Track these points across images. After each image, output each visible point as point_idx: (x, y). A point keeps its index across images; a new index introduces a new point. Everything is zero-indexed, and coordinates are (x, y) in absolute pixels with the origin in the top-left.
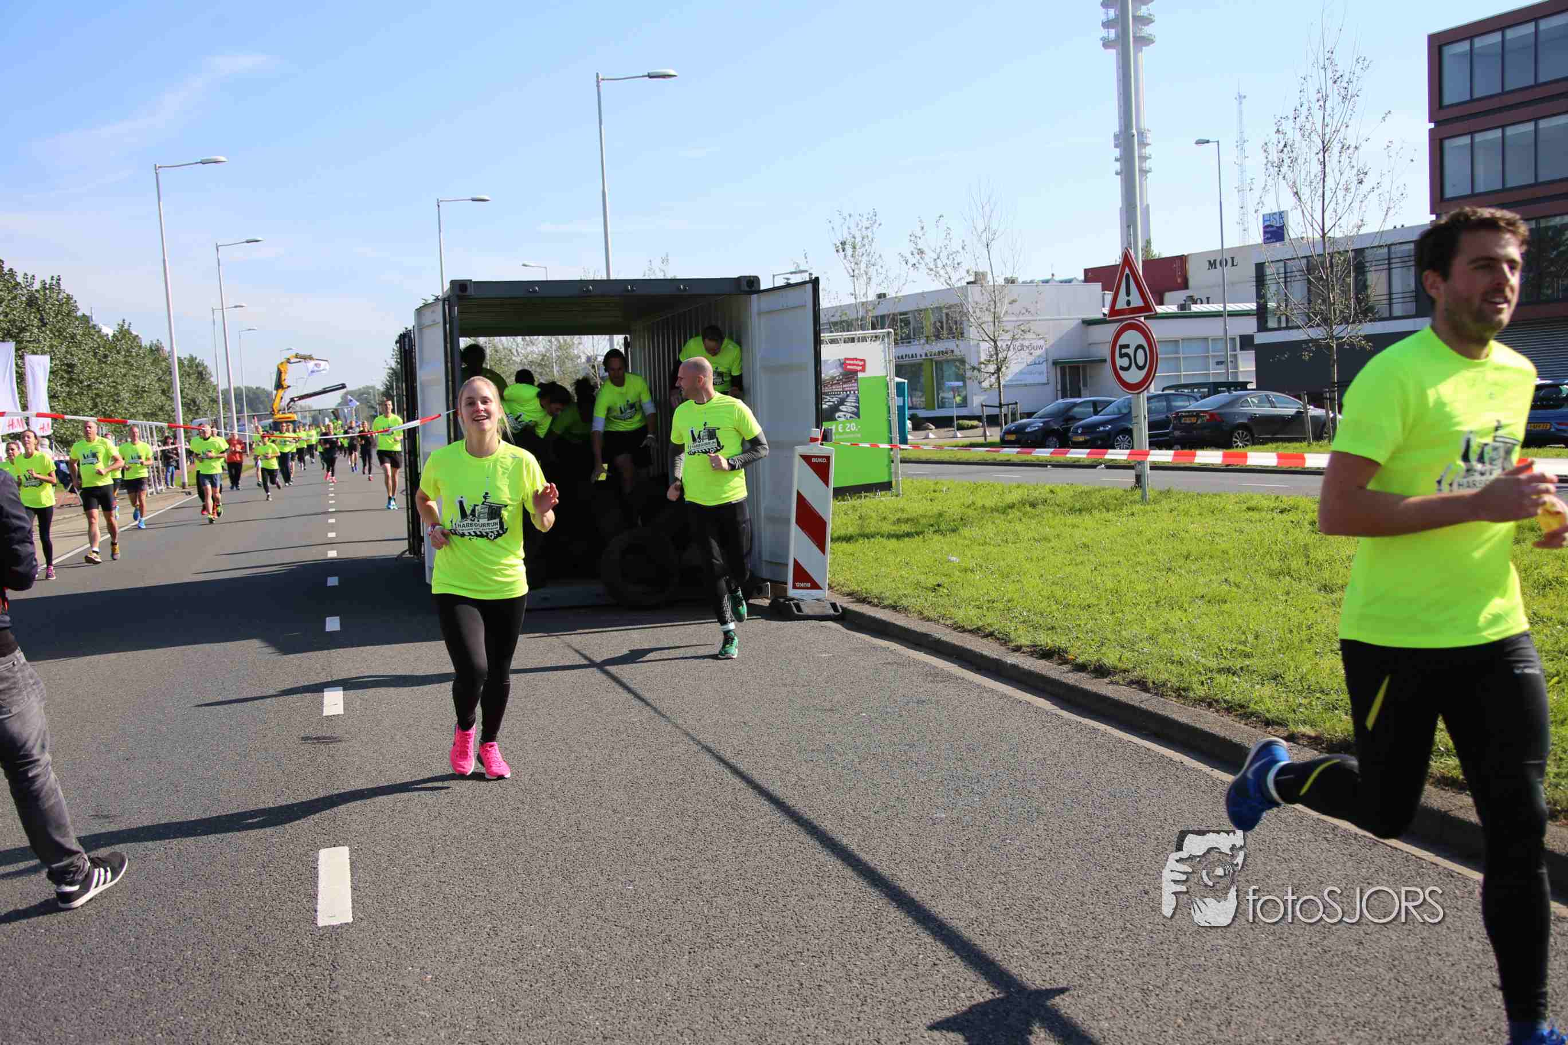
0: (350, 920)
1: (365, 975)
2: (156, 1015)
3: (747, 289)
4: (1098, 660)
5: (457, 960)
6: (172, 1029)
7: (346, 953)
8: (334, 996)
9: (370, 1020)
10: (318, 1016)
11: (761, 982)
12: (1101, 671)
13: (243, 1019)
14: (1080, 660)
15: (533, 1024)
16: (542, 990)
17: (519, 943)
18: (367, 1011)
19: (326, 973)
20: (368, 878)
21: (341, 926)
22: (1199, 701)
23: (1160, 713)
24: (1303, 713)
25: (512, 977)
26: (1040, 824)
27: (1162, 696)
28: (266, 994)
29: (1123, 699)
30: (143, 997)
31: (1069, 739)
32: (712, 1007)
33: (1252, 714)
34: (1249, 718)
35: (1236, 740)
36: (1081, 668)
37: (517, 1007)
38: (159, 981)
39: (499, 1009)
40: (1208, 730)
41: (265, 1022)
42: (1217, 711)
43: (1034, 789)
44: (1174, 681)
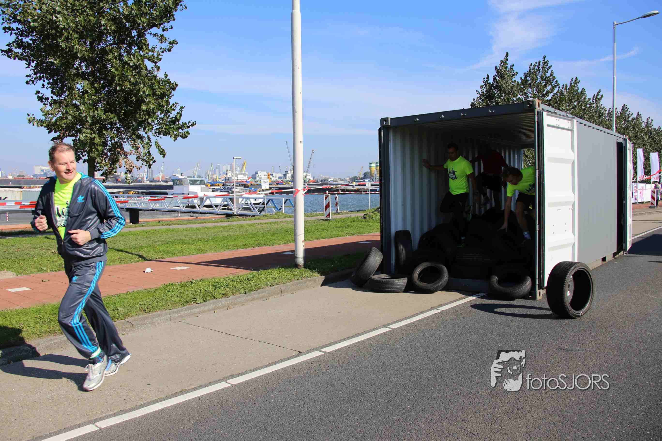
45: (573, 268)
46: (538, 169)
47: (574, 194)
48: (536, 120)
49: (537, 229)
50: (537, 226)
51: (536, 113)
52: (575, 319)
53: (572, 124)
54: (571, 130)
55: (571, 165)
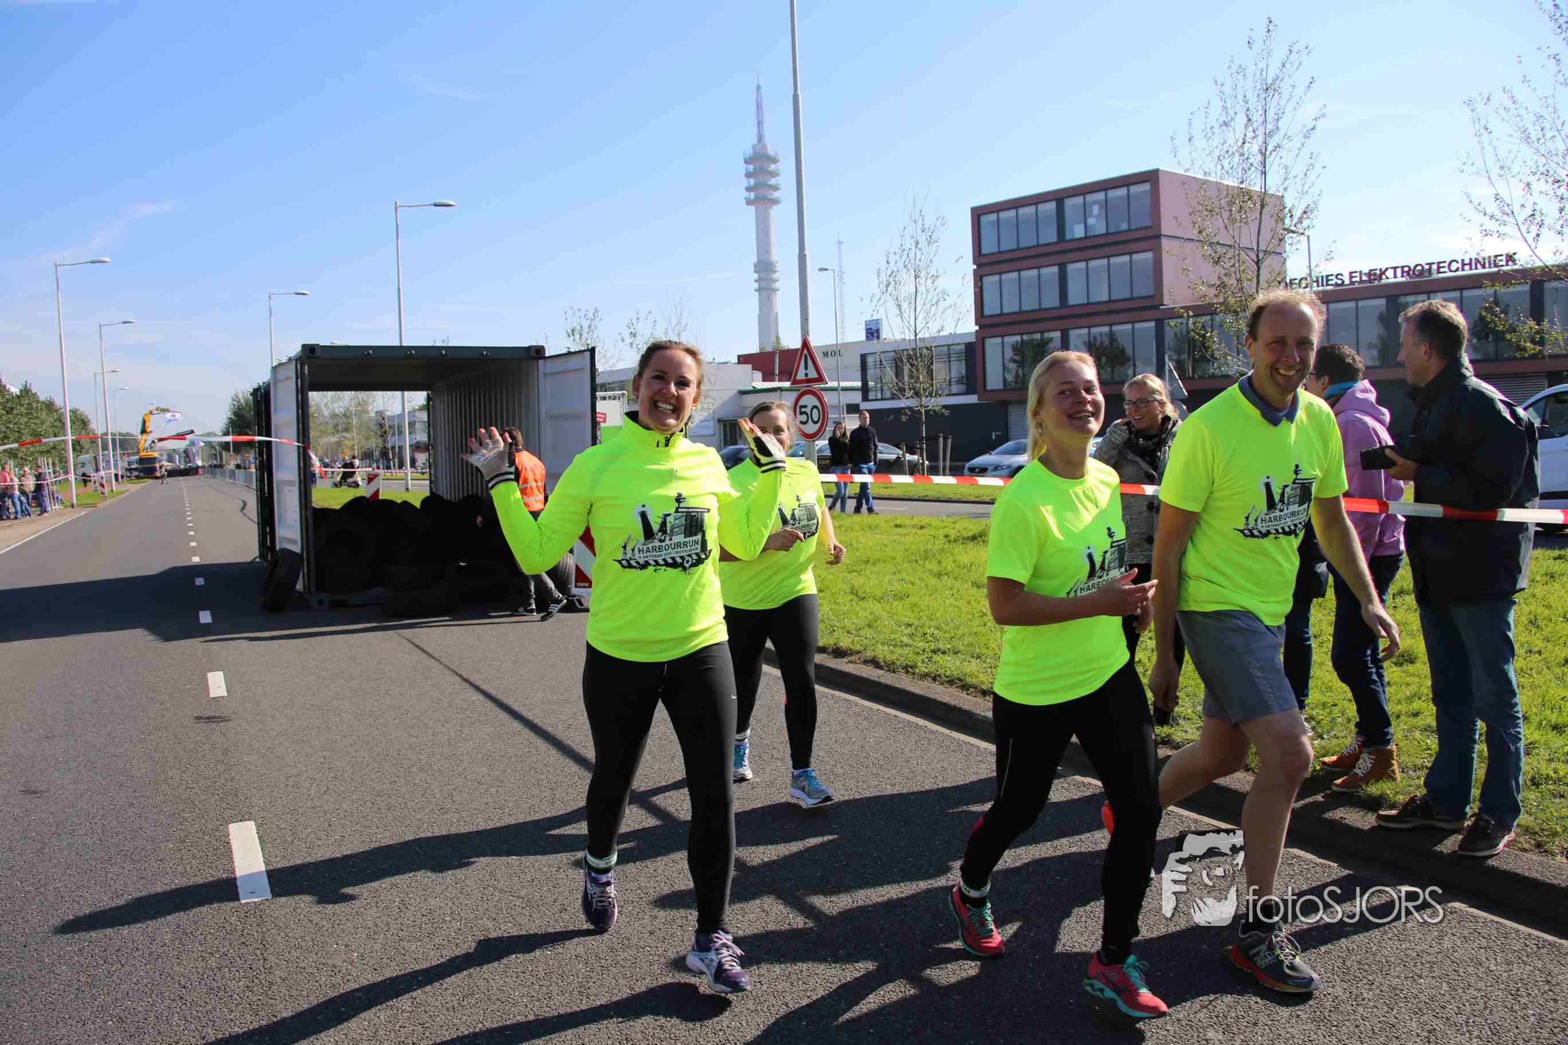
0: (270, 897)
1: (293, 953)
2: (104, 1000)
3: (534, 355)
4: (835, 644)
5: (376, 937)
6: (122, 1015)
7: (273, 931)
8: (271, 978)
10: (259, 1000)
11: (660, 949)
13: (188, 1004)
15: (465, 1003)
17: (429, 916)
18: (305, 993)
19: (258, 952)
20: (277, 852)
21: (262, 903)
22: (924, 676)
25: (432, 953)
27: (894, 672)
28: (205, 976)
29: (864, 675)
30: (89, 981)
32: (625, 976)
33: (970, 686)
34: (968, 689)
38: (102, 962)
40: (940, 699)
41: (210, 1007)
42: (942, 684)
44: (902, 661)
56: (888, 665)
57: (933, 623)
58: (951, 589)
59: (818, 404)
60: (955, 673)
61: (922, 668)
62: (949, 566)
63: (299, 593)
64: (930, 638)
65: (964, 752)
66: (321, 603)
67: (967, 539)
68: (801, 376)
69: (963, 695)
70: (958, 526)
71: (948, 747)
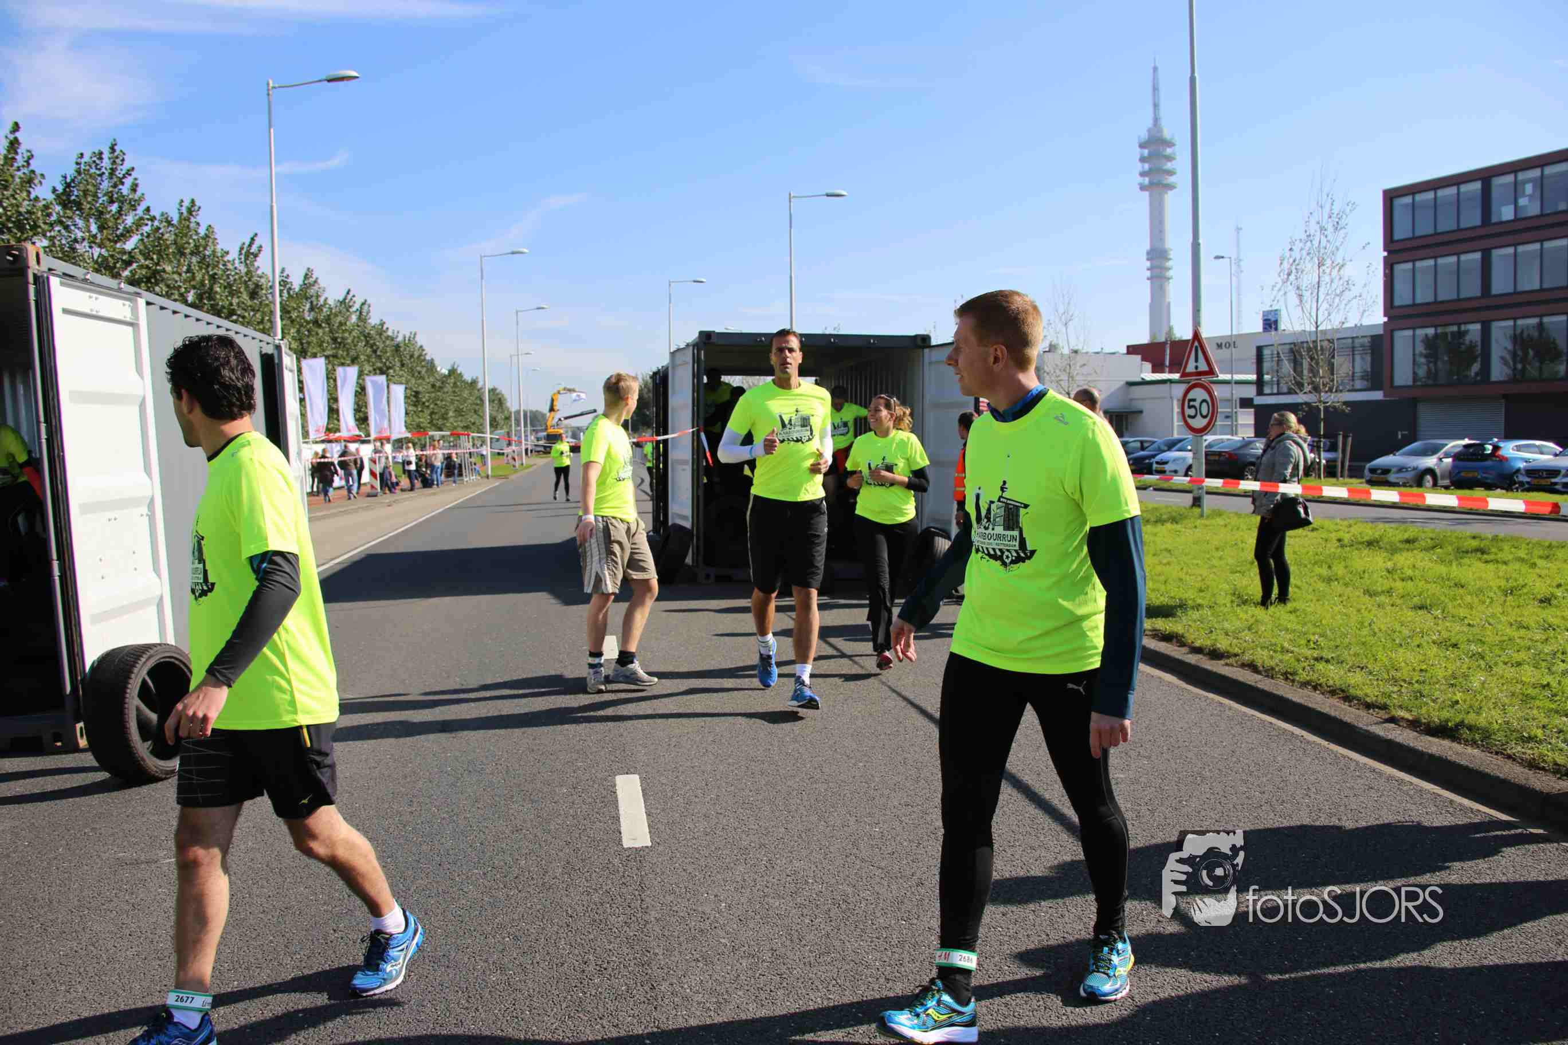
0: (650, 844)
1: (668, 897)
4: (1212, 646)
5: (743, 890)
7: (650, 876)
8: (646, 917)
9: (680, 944)
10: (635, 935)
12: (1215, 654)
14: (1197, 644)
16: (822, 926)
17: (793, 877)
18: (676, 934)
19: (637, 893)
20: (657, 805)
21: (643, 849)
22: (1305, 684)
23: (1275, 692)
24: (1395, 700)
25: (794, 911)
26: (1205, 788)
27: (1272, 678)
29: (1241, 679)
30: (491, 901)
31: (1203, 711)
33: (1354, 698)
34: (1350, 701)
35: (1347, 719)
36: (1198, 650)
37: (804, 942)
38: (503, 886)
39: (788, 943)
40: (1320, 709)
42: (1323, 694)
43: (1190, 755)
44: (1282, 668)
45: (143, 660)
46: (46, 421)
47: (151, 479)
48: (32, 297)
49: (56, 572)
50: (56, 565)
51: (31, 279)
52: (165, 782)
53: (135, 310)
54: (131, 324)
55: (137, 408)
56: (1266, 671)
57: (1318, 630)
58: (1340, 596)
59: (1207, 397)
60: (1338, 683)
61: (1303, 676)
62: (1339, 569)
63: (689, 566)
64: (1312, 645)
65: (1341, 765)
66: (708, 576)
67: (1363, 543)
68: (1191, 368)
69: (1345, 706)
70: (1352, 530)
71: (1324, 759)
